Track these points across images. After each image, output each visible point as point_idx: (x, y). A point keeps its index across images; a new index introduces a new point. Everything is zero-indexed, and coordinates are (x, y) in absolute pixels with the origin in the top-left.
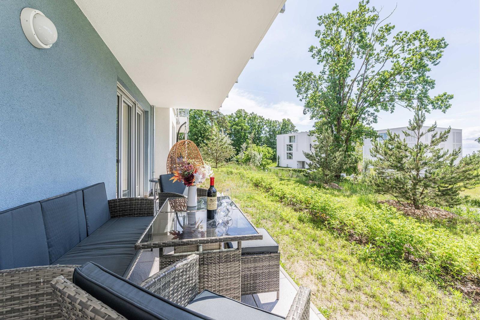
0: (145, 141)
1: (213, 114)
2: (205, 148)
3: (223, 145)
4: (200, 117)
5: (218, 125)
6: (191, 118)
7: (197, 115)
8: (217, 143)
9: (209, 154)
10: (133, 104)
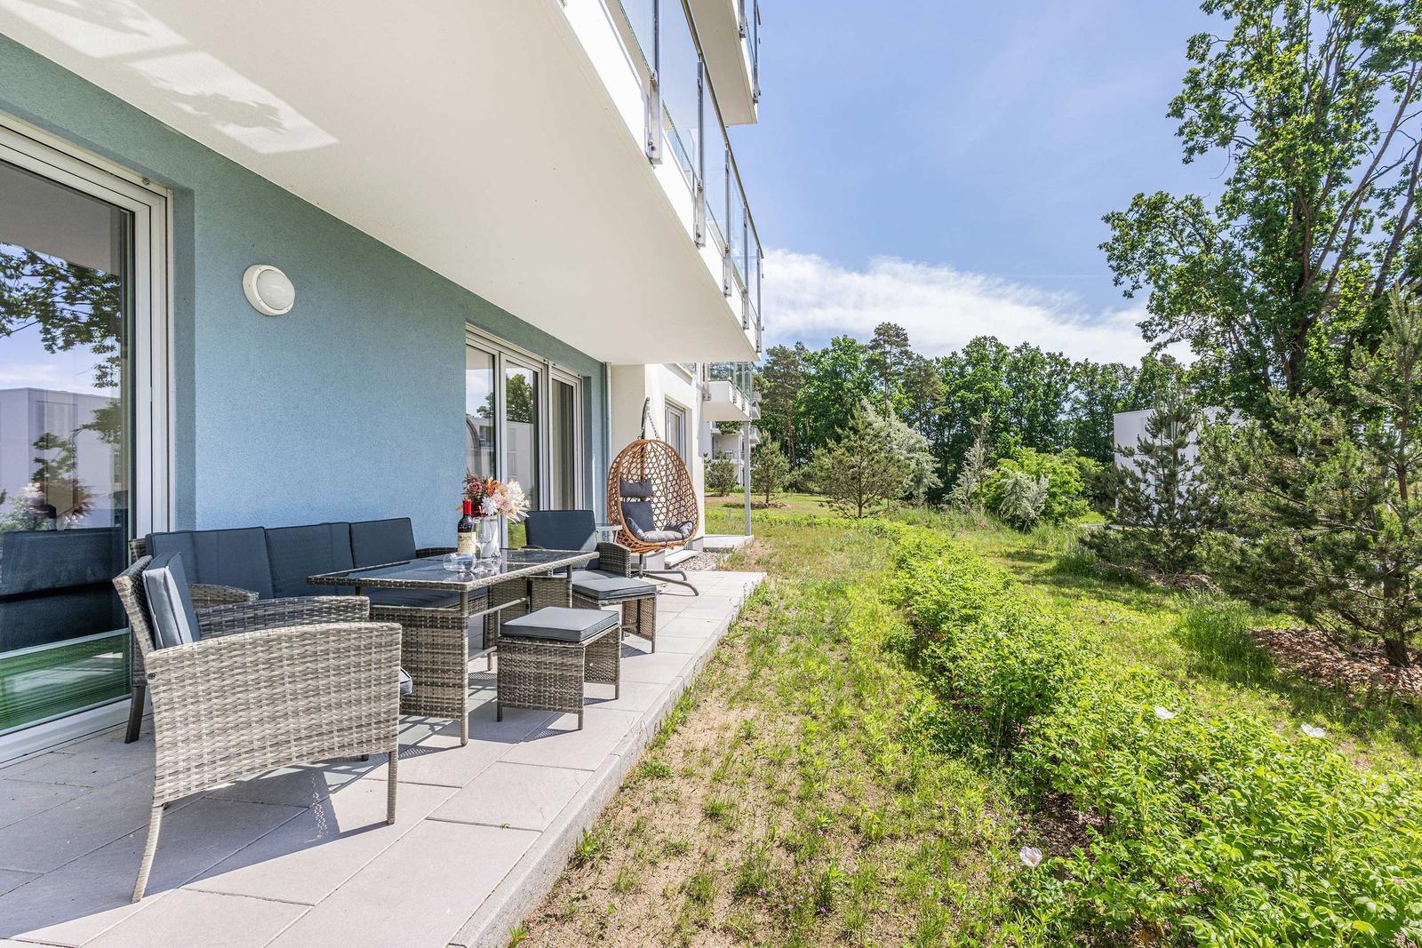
0: (585, 445)
1: (888, 361)
2: (827, 461)
3: (876, 452)
4: (850, 372)
5: (906, 392)
6: (825, 376)
7: (842, 366)
8: (861, 447)
9: (837, 480)
10: (541, 366)
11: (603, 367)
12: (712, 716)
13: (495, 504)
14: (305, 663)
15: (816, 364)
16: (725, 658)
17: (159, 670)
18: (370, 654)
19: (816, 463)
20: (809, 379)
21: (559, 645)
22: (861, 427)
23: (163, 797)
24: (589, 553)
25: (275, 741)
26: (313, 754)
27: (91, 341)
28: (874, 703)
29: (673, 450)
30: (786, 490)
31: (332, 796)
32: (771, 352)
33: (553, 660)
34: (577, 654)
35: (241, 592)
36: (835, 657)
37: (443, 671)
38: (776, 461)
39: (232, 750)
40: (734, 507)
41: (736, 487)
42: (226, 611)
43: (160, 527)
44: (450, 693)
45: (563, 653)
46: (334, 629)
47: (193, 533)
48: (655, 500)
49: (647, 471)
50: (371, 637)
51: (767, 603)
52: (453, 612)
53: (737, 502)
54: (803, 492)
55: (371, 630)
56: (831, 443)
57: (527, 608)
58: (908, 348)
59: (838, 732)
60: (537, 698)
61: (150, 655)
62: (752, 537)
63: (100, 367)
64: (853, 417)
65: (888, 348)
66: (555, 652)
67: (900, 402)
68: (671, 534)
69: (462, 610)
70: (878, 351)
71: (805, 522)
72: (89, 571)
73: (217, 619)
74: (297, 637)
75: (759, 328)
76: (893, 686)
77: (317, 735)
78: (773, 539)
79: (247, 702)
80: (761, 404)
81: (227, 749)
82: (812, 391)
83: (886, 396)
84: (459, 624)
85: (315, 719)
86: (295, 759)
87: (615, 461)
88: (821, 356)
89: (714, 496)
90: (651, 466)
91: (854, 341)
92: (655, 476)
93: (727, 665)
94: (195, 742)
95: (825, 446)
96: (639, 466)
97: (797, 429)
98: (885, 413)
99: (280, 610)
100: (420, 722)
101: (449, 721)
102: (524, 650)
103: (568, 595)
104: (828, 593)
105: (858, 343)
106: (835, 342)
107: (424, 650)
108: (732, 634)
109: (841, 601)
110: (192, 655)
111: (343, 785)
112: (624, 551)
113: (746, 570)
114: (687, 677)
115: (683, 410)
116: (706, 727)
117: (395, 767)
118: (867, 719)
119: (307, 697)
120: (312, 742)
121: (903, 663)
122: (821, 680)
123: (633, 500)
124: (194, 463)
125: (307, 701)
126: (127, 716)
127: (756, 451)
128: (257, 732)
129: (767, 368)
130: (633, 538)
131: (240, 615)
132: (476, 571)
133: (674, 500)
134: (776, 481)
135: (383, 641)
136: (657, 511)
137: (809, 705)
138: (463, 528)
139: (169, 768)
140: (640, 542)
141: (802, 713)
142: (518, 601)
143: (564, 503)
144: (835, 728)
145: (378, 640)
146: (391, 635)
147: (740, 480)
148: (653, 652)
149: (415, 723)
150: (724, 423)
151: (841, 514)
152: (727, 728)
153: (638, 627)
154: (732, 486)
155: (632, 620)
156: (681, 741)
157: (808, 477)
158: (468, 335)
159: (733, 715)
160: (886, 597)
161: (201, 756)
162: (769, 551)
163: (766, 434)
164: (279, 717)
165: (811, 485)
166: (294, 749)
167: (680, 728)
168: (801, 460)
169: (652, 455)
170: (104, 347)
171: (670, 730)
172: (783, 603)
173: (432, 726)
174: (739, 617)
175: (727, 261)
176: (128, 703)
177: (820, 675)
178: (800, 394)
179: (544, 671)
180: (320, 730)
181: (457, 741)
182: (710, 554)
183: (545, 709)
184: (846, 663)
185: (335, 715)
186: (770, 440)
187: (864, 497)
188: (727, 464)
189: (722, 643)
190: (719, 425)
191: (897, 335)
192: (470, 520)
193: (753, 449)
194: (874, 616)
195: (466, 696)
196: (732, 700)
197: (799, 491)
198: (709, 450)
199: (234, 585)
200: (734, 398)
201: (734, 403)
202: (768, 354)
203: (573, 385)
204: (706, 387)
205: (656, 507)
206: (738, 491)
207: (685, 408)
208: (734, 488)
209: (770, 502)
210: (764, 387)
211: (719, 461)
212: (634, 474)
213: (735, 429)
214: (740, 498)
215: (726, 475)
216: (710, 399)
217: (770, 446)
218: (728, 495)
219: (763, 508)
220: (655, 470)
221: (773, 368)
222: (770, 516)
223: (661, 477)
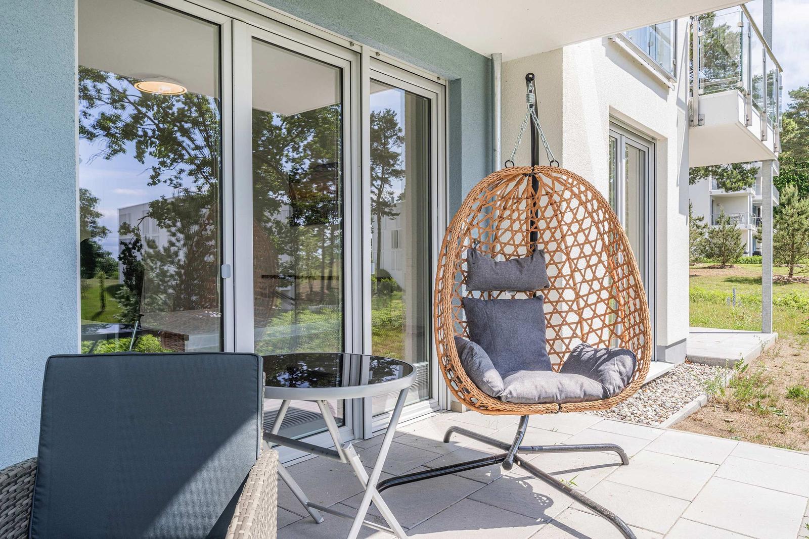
11: (488, 63)
32: (795, 95)
41: (744, 257)
48: (553, 296)
53: (745, 276)
62: (773, 336)
68: (574, 384)
89: (713, 267)
115: (652, 141)
133: (593, 298)
136: (556, 320)
147: (749, 249)
154: (737, 257)
163: (791, 190)
186: (796, 197)
188: (732, 230)
190: (721, 181)
200: (747, 116)
201: (747, 125)
202: (791, 97)
203: (432, 96)
204: (695, 106)
205: (556, 311)
206: (747, 262)
207: (655, 136)
208: (740, 259)
209: (795, 276)
210: (788, 131)
211: (721, 227)
212: (508, 243)
213: (745, 185)
214: (752, 271)
215: (730, 243)
216: (702, 122)
217: (797, 205)
218: (732, 266)
219: (785, 283)
220: (553, 234)
221: (798, 113)
222: (801, 299)
223: (566, 248)
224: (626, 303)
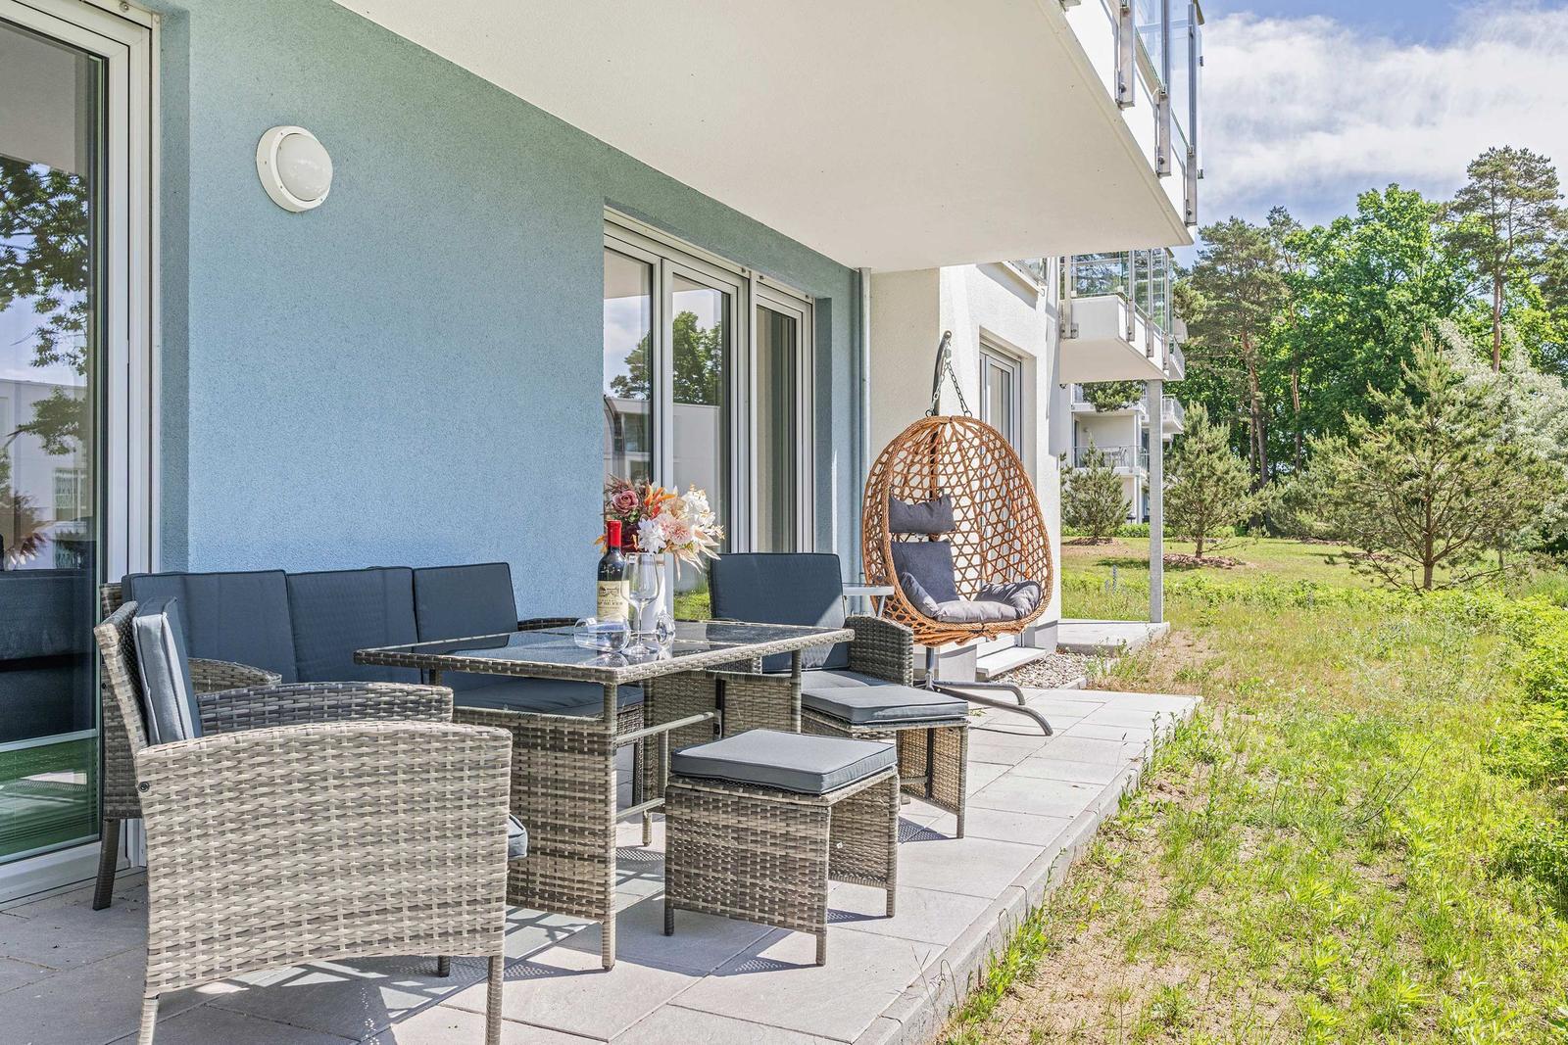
0: (818, 433)
1: (1503, 235)
2: (1346, 465)
3: (1472, 441)
4: (1402, 266)
5: (1551, 306)
6: (1340, 279)
7: (1383, 253)
8: (1432, 430)
9: (1371, 505)
10: (737, 282)
11: (855, 278)
12: (1089, 970)
13: (660, 532)
14: (362, 785)
15: (1318, 255)
16: (1114, 861)
17: (154, 777)
18: (461, 779)
19: (1316, 469)
20: (1300, 287)
21: (780, 798)
22: (1432, 384)
23: (158, 983)
24: (831, 631)
25: (315, 913)
26: (371, 943)
27: (34, 292)
28: (1475, 983)
29: (998, 437)
30: (1244, 529)
31: (395, 1028)
32: (1209, 235)
33: (770, 827)
34: (816, 818)
35: (256, 672)
36: (1374, 879)
37: (572, 830)
38: (1220, 467)
39: (254, 921)
40: (1121, 565)
41: (1128, 525)
42: (239, 697)
43: (137, 568)
44: (584, 871)
45: (789, 814)
46: (405, 732)
47: (184, 576)
48: (959, 539)
49: (942, 481)
50: (463, 750)
51: (1209, 760)
52: (591, 724)
53: (1130, 556)
54: (1283, 535)
55: (463, 737)
56: (1357, 424)
57: (717, 731)
58: (1557, 202)
59: (1387, 1034)
60: (739, 899)
61: (143, 753)
62: (1164, 625)
63: (43, 332)
64: (1412, 366)
65: (1502, 205)
66: (774, 812)
67: (1533, 328)
68: (992, 608)
69: (605, 720)
70: (1478, 213)
71: (1291, 598)
72: (45, 637)
73: (225, 711)
74: (349, 740)
75: (1192, 173)
76: (1523, 951)
77: (378, 912)
78: (1214, 633)
79: (275, 845)
80: (1185, 349)
81: (246, 918)
82: (1308, 313)
83: (1496, 316)
84: (600, 746)
85: (377, 883)
86: (343, 949)
87: (879, 461)
88: (1332, 236)
89: (1078, 543)
90: (950, 469)
91: (1414, 197)
92: (958, 491)
93: (1119, 875)
94: (201, 900)
95: (1340, 428)
96: (926, 470)
97: (1271, 400)
98: (1493, 355)
99: (317, 701)
100: (532, 922)
101: (581, 923)
102: (715, 805)
103: (793, 711)
104: (1354, 745)
105: (1424, 201)
106: (1368, 202)
107: (541, 790)
108: (1127, 815)
109: (1384, 764)
110: (199, 758)
111: (411, 1012)
112: (901, 633)
113: (1152, 691)
114: (1034, 889)
115: (1018, 359)
116: (1077, 991)
117: (499, 994)
118: (1459, 1014)
119: (364, 845)
120: (370, 924)
121: (1549, 902)
122: (1340, 925)
123: (913, 539)
124: (186, 461)
125: (363, 851)
126: (94, 869)
127: (1174, 448)
128: (288, 895)
129: (1200, 271)
130: (915, 613)
131: (257, 707)
132: (629, 652)
133: (997, 540)
134: (1219, 510)
135: (483, 758)
136: (962, 562)
137: (1313, 972)
138: (608, 572)
139: (167, 938)
140: (929, 622)
141: (1296, 986)
142: (700, 718)
143: (777, 538)
144: (1377, 1025)
145: (474, 756)
146: (496, 748)
147: (1136, 510)
148: (960, 835)
149: (523, 923)
150: (1103, 387)
151: (1378, 582)
152: (1122, 1000)
153: (929, 785)
154: (1118, 523)
155: (917, 770)
156: (1022, 1013)
157: (1295, 501)
158: (608, 230)
159: (1135, 975)
160: (1501, 760)
161: (210, 925)
162: (1207, 655)
163: (1198, 410)
164: (322, 874)
165: (1305, 518)
166: (343, 931)
167: (1020, 988)
168: (1280, 466)
169: (954, 447)
170: (49, 301)
171: (1000, 989)
172: (1244, 760)
173: (551, 931)
174: (1143, 783)
175: (1126, 35)
176: (96, 848)
177: (1337, 911)
178: (1278, 322)
179: (751, 846)
180: (382, 904)
181: (596, 961)
182: (1071, 659)
183: (752, 919)
184: (1400, 896)
185: (405, 880)
186: (1205, 423)
187: (1439, 545)
188: (1107, 476)
189: (1106, 831)
190: (1089, 391)
191: (1529, 175)
192: (619, 557)
193: (1166, 445)
194: (1469, 797)
195: (613, 879)
196: (1133, 944)
197: (1275, 533)
198: (1067, 445)
199: (245, 662)
200: (1129, 328)
201: (1129, 340)
202: (1203, 239)
203: (797, 316)
204: (1067, 311)
205: (961, 554)
206: (1133, 534)
207: (1022, 355)
208: (1122, 527)
209: (1205, 556)
210: (1194, 310)
211: (1090, 470)
212: (917, 487)
213: (1127, 400)
214: (1138, 548)
215: (1105, 500)
216: (1075, 334)
217: (1206, 436)
218: (1108, 541)
219: (1189, 567)
220: (959, 478)
221: (1215, 269)
222: (1207, 584)
223: (971, 492)
224: (1029, 542)
